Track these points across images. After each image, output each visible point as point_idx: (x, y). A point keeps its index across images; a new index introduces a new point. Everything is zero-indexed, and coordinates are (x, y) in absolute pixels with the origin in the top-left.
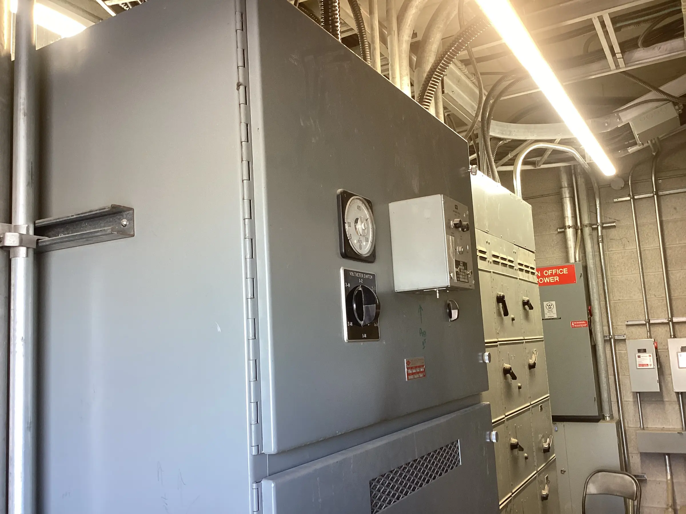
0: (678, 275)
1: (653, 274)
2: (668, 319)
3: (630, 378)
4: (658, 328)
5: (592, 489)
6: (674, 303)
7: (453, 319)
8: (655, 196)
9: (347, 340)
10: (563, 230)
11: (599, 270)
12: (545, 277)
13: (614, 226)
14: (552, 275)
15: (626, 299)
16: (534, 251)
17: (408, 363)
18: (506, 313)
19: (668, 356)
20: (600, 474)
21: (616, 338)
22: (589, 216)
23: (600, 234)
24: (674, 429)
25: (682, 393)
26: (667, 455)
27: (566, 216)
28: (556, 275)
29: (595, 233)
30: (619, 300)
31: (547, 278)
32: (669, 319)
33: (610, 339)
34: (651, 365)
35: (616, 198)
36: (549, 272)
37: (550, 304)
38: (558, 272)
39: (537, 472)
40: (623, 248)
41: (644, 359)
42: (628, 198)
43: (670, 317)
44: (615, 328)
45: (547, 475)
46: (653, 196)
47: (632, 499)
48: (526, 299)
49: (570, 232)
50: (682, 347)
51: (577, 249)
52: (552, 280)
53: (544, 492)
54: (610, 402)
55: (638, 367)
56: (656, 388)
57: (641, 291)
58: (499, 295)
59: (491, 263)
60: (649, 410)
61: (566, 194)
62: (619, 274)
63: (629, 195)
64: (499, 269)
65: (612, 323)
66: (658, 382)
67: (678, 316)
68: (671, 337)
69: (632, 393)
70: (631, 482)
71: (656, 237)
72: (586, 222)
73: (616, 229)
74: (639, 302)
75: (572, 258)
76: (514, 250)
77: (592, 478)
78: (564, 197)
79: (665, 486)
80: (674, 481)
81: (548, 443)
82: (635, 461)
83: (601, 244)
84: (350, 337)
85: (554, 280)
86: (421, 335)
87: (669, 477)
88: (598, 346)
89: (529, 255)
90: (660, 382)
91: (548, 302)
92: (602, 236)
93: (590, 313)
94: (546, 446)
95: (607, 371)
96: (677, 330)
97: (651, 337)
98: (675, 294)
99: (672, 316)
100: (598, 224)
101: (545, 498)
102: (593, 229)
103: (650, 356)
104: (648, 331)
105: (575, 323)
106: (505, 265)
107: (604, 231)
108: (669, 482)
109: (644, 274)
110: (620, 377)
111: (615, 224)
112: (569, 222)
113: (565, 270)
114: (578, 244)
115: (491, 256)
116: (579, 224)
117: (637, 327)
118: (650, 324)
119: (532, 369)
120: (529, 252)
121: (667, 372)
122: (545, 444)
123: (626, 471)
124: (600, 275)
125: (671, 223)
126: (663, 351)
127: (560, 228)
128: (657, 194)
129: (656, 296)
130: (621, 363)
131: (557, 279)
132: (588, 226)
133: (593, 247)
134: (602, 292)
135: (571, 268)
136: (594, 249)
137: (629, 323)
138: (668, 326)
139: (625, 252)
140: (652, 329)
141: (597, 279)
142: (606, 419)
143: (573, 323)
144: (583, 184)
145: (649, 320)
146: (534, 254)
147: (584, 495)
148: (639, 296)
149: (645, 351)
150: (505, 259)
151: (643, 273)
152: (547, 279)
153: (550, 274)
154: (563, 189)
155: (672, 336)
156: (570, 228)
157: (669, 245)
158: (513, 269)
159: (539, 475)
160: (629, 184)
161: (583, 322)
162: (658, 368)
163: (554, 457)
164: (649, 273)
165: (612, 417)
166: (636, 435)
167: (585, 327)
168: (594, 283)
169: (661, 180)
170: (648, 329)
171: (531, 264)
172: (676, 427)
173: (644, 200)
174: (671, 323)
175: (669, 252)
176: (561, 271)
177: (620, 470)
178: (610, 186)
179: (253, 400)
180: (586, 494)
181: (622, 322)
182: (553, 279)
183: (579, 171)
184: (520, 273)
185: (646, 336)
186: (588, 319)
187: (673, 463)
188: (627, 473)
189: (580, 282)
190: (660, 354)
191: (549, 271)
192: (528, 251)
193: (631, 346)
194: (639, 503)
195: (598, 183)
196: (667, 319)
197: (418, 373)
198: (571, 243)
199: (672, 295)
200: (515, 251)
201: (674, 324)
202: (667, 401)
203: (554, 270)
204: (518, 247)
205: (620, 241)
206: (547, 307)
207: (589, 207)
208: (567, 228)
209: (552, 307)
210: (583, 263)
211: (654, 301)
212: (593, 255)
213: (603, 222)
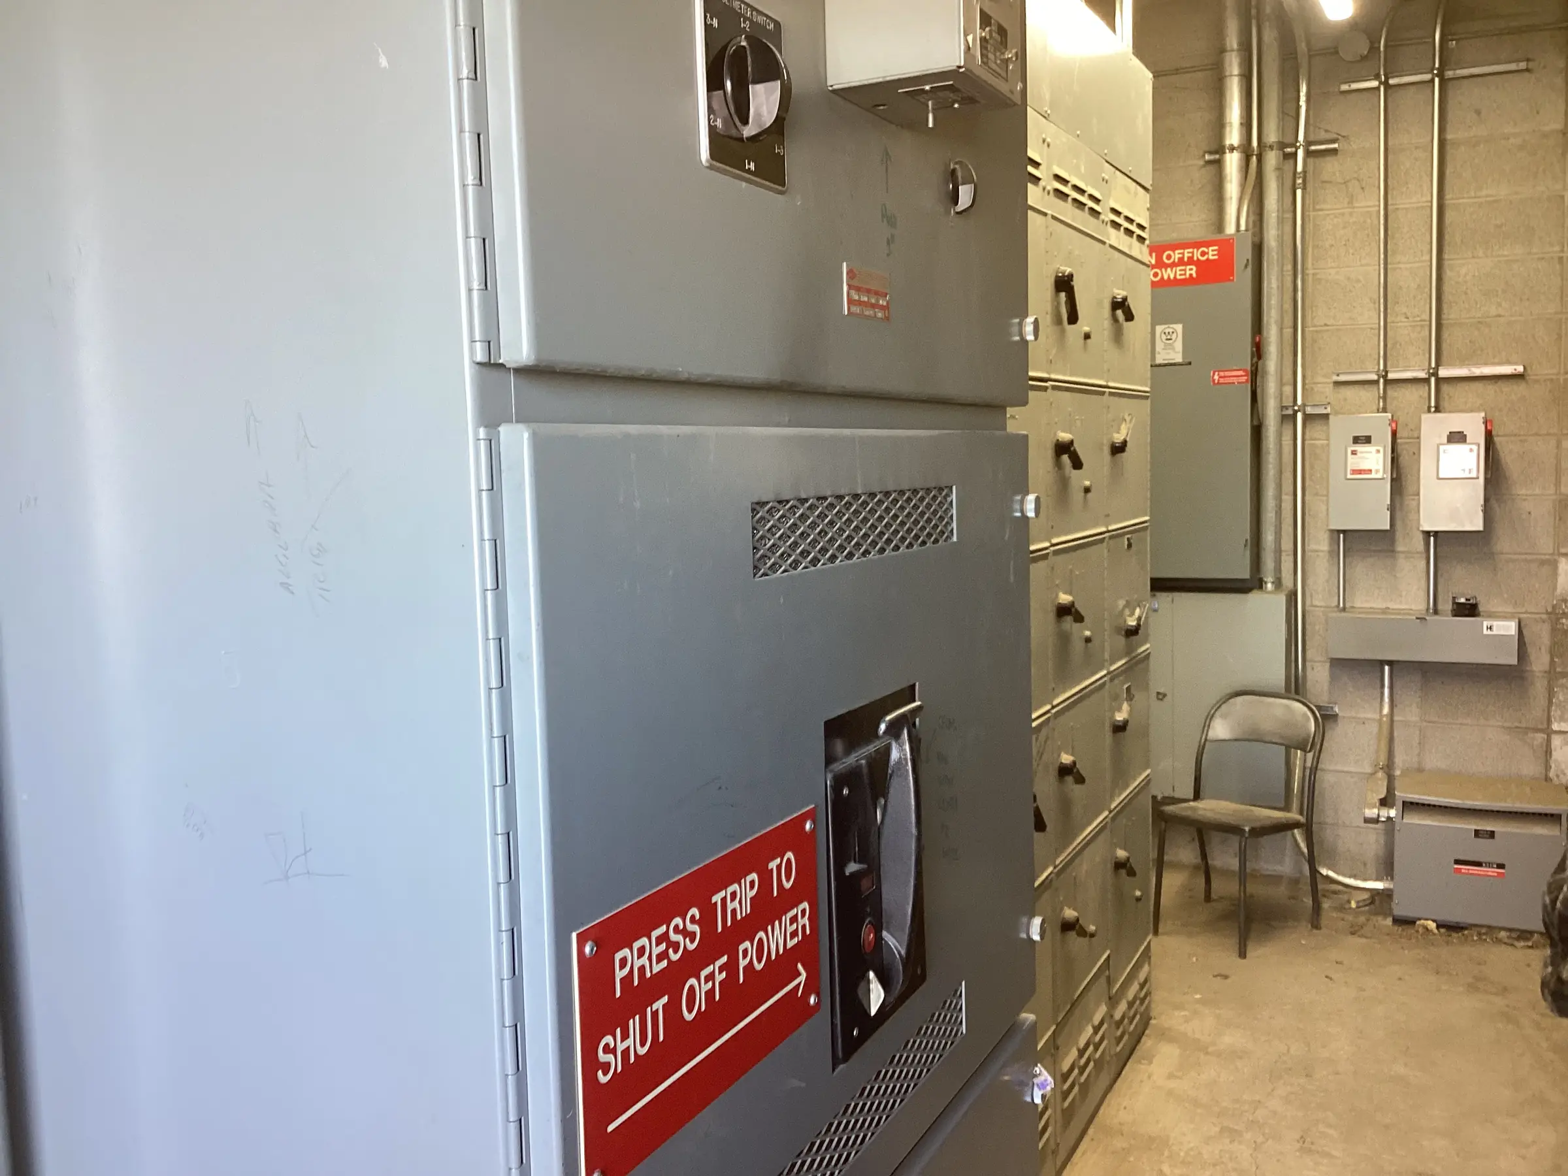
0: (1463, 271)
1: (1408, 266)
2: (1429, 370)
3: (1328, 501)
4: (1403, 390)
5: (1220, 730)
6: (1445, 335)
7: (960, 207)
8: (1437, 80)
9: (707, 161)
10: (1217, 156)
11: (1289, 256)
12: (1166, 266)
13: (1335, 151)
14: (1181, 262)
15: (1341, 323)
16: (1148, 185)
17: (851, 275)
18: (1073, 318)
19: (1417, 454)
20: (1240, 699)
21: (1309, 410)
22: (1279, 121)
23: (1300, 168)
24: (1408, 612)
25: (1436, 533)
26: (1388, 665)
27: (1228, 121)
28: (1191, 261)
29: (1289, 165)
30: (1326, 325)
31: (1169, 270)
32: (1431, 371)
33: (1294, 414)
34: (1377, 471)
35: (1345, 83)
36: (1176, 255)
37: (1171, 330)
38: (1197, 255)
39: (1109, 673)
40: (1349, 203)
41: (1363, 458)
42: (1375, 84)
43: (1433, 365)
44: (1307, 389)
45: (1129, 684)
46: (1432, 81)
47: (1304, 750)
48: (1120, 294)
49: (1233, 161)
50: (1450, 433)
51: (1244, 203)
52: (1181, 275)
53: (1120, 717)
54: (1278, 551)
55: (1349, 476)
56: (1383, 523)
57: (1377, 304)
58: (1061, 273)
59: (1049, 193)
60: (1362, 570)
61: (1233, 67)
62: (1333, 264)
63: (1377, 77)
64: (1066, 211)
65: (1304, 377)
66: (1388, 509)
67: (1451, 365)
68: (1429, 411)
69: (1327, 532)
70: (1305, 715)
71: (1426, 179)
72: (1272, 137)
73: (1339, 156)
74: (1369, 330)
75: (1230, 223)
76: (1103, 175)
77: (1224, 707)
78: (1227, 74)
79: (1374, 729)
80: (1396, 718)
81: (1137, 617)
82: (1318, 676)
83: (1299, 192)
84: (713, 155)
85: (1185, 274)
86: (885, 220)
87: (1386, 710)
88: (1267, 429)
89: (1136, 194)
90: (1392, 508)
91: (1166, 326)
92: (1305, 172)
93: (1258, 351)
94: (1132, 622)
95: (1279, 486)
96: (1445, 396)
97: (1385, 410)
98: (1450, 315)
99: (1438, 364)
100: (1298, 144)
101: (1120, 728)
102: (1287, 156)
103: (1378, 451)
104: (1381, 395)
105: (1222, 374)
106: (1080, 205)
107: (1310, 161)
108: (1385, 719)
109: (1389, 266)
110: (1307, 498)
111: (1336, 146)
112: (1233, 136)
113: (1213, 251)
114: (1249, 190)
115: (1052, 177)
116: (1255, 143)
117: (1357, 387)
118: (1387, 382)
119: (1119, 455)
120: (1136, 189)
121: (1410, 489)
122: (1131, 618)
123: (1297, 692)
124: (1289, 267)
125: (1463, 148)
126: (1407, 443)
127: (1210, 153)
128: (1441, 75)
129: (1408, 318)
130: (1312, 467)
131: (1192, 271)
132: (1275, 148)
133: (1281, 199)
134: (1288, 306)
135: (1226, 246)
136: (1282, 205)
137: (1343, 378)
138: (1427, 388)
139: (1351, 214)
140: (1389, 392)
141: (1283, 275)
142: (1266, 588)
143: (1217, 373)
144: (1275, 44)
145: (1387, 372)
146: (1148, 195)
147: (1203, 741)
148: (1369, 317)
149: (1368, 440)
150: (1082, 191)
151: (1386, 263)
152: (1170, 273)
153: (1176, 260)
154: (1227, 54)
155: (1433, 409)
156: (1233, 152)
157: (1452, 199)
158: (1098, 218)
159: (1112, 680)
160: (1380, 47)
161: (1241, 373)
162: (1392, 479)
163: (1147, 649)
164: (1399, 263)
165: (1278, 583)
166: (1327, 623)
167: (1243, 383)
168: (1274, 284)
169: (1454, 42)
170: (1382, 392)
171: (1139, 216)
172: (1413, 607)
173: (1412, 89)
174: (1433, 380)
175: (1449, 216)
176: (1203, 254)
177: (1283, 691)
178: (1337, 52)
179: (475, 230)
180: (1206, 740)
181: (1325, 376)
182: (1183, 272)
183: (1268, 10)
184: (1112, 231)
185: (1375, 408)
186: (1252, 365)
187: (1397, 685)
188: (1297, 697)
189: (1243, 278)
190: (1399, 448)
191: (1177, 252)
192: (1134, 184)
193: (1340, 429)
194: (1317, 759)
195: (1308, 43)
196: (1426, 371)
197: (873, 306)
198: (1232, 188)
199: (1444, 317)
200: (1107, 177)
201: (1439, 381)
202: (1403, 552)
203: (1186, 251)
204: (1114, 169)
205: (1344, 186)
206: (1164, 337)
207: (1283, 102)
208: (1227, 151)
209: (1174, 336)
210: (1254, 235)
211: (1402, 329)
212: (1278, 217)
213: (1312, 138)
